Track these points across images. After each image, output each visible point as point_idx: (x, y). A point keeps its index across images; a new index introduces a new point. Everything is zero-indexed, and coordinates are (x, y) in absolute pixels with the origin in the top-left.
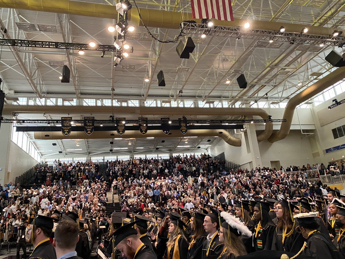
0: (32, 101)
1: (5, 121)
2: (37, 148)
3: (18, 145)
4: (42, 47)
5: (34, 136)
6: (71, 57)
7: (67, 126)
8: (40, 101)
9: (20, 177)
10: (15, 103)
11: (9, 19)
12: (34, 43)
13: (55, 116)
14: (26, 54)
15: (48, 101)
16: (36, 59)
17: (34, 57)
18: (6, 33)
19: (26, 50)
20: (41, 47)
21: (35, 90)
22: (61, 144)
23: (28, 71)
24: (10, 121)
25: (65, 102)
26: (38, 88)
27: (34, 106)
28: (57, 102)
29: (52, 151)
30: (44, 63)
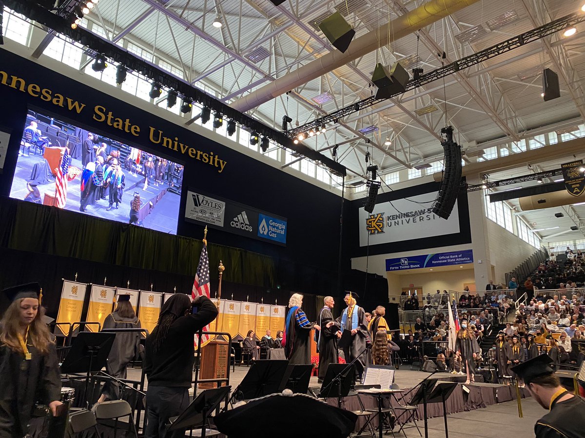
0: (505, 149)
1: (472, 189)
2: (530, 225)
3: (499, 223)
4: (499, 54)
5: (519, 206)
6: (554, 50)
7: (575, 178)
8: (517, 145)
9: (510, 273)
10: (481, 160)
11: (446, 35)
12: (486, 53)
13: (550, 165)
14: (480, 78)
15: (532, 142)
16: (497, 80)
17: (494, 78)
18: (445, 57)
19: (479, 71)
20: (496, 55)
21: (505, 130)
22: (571, 213)
23: (488, 104)
24: (478, 187)
25: (562, 135)
26: (510, 125)
27: (510, 156)
28: (547, 140)
29: (558, 227)
30: (512, 81)
